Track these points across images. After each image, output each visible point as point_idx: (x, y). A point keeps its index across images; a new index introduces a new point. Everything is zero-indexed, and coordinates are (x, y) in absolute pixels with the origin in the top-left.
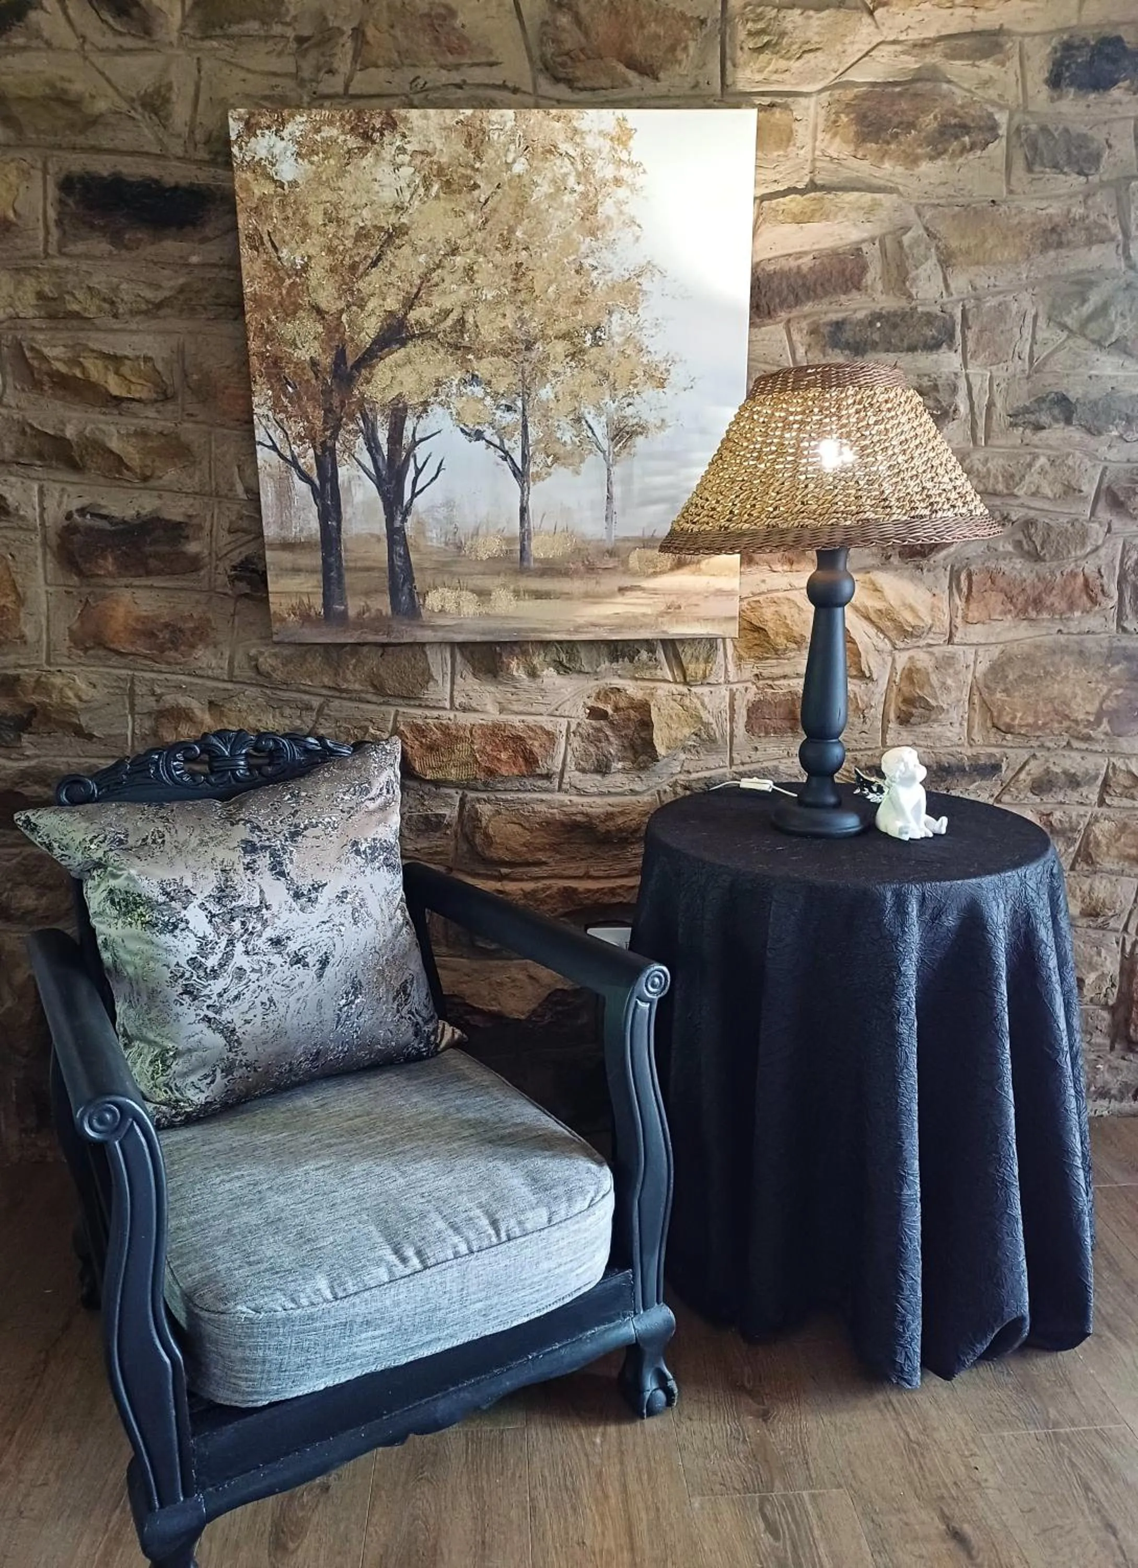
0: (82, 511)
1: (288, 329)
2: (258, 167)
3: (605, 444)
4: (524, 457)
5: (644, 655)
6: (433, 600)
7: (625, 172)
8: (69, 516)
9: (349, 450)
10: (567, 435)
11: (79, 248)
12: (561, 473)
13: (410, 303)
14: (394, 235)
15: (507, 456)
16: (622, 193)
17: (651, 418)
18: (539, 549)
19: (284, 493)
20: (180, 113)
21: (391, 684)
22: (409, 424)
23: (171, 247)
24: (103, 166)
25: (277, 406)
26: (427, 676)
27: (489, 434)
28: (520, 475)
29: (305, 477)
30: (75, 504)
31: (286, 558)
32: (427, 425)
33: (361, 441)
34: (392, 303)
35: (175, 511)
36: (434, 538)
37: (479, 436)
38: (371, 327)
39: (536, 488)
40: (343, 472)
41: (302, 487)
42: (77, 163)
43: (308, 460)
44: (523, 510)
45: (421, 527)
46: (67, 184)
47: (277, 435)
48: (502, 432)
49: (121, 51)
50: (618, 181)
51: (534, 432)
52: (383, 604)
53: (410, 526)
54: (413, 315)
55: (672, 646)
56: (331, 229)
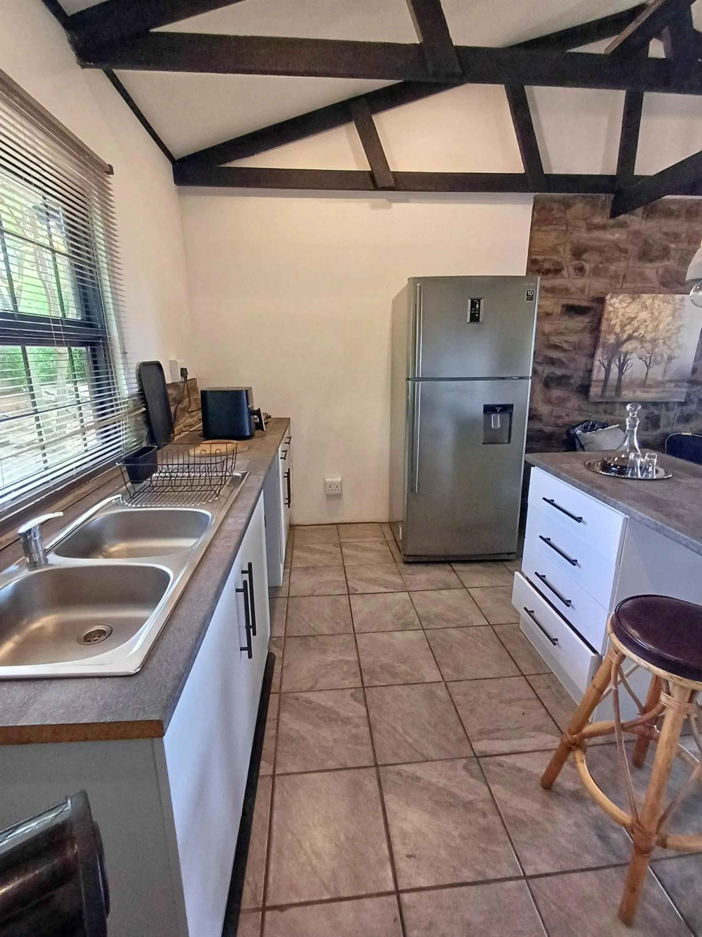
0: (551, 373)
1: (608, 337)
2: (611, 305)
3: (666, 361)
4: (650, 363)
5: (661, 405)
6: (624, 393)
7: (682, 307)
8: (548, 374)
9: (615, 362)
10: (659, 358)
11: (563, 319)
12: (656, 367)
13: (634, 332)
14: (633, 319)
15: (646, 363)
16: (680, 311)
17: (677, 355)
18: (648, 382)
19: (599, 371)
20: (587, 291)
21: (609, 411)
22: (628, 356)
23: (580, 318)
24: (571, 302)
25: (603, 352)
26: (615, 410)
27: (644, 359)
28: (648, 367)
29: (604, 367)
30: (549, 372)
31: (596, 383)
32: (632, 356)
33: (617, 360)
34: (631, 332)
35: (569, 373)
36: (627, 380)
37: (641, 358)
38: (625, 336)
39: (651, 370)
40: (612, 366)
41: (603, 369)
42: (566, 302)
43: (606, 363)
44: (647, 374)
45: (625, 378)
46: (563, 306)
47: (601, 358)
48: (646, 358)
49: (576, 279)
50: (680, 308)
51: (652, 358)
52: (613, 394)
53: (623, 377)
54: (634, 334)
55: (667, 403)
56: (622, 317)
